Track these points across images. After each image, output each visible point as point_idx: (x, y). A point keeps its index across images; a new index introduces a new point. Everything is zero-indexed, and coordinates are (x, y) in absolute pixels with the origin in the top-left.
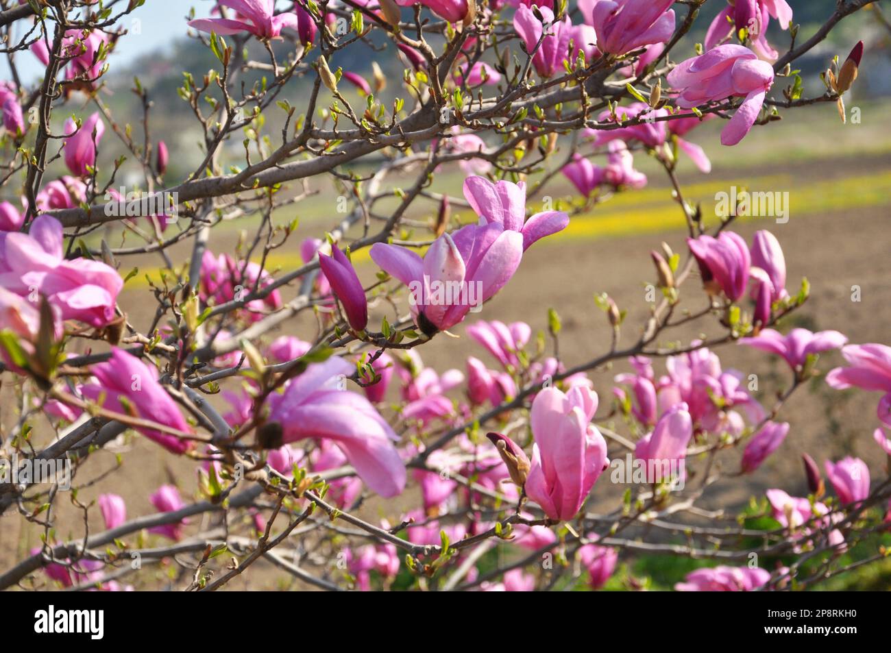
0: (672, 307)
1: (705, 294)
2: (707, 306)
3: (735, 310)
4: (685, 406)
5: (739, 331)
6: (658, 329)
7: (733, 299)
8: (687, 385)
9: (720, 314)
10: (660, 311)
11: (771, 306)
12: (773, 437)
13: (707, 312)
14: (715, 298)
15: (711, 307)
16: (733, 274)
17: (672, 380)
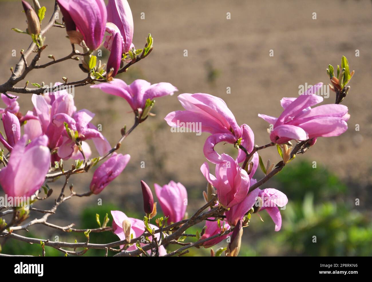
0: (40, 51)
1: (68, 42)
2: (70, 52)
3: (93, 58)
4: (46, 138)
5: (96, 75)
6: (27, 70)
7: (92, 48)
8: (47, 118)
9: (81, 59)
10: (29, 54)
11: (122, 57)
12: (117, 165)
13: (69, 57)
14: (76, 46)
15: (74, 53)
16: (93, 25)
17: (35, 113)
